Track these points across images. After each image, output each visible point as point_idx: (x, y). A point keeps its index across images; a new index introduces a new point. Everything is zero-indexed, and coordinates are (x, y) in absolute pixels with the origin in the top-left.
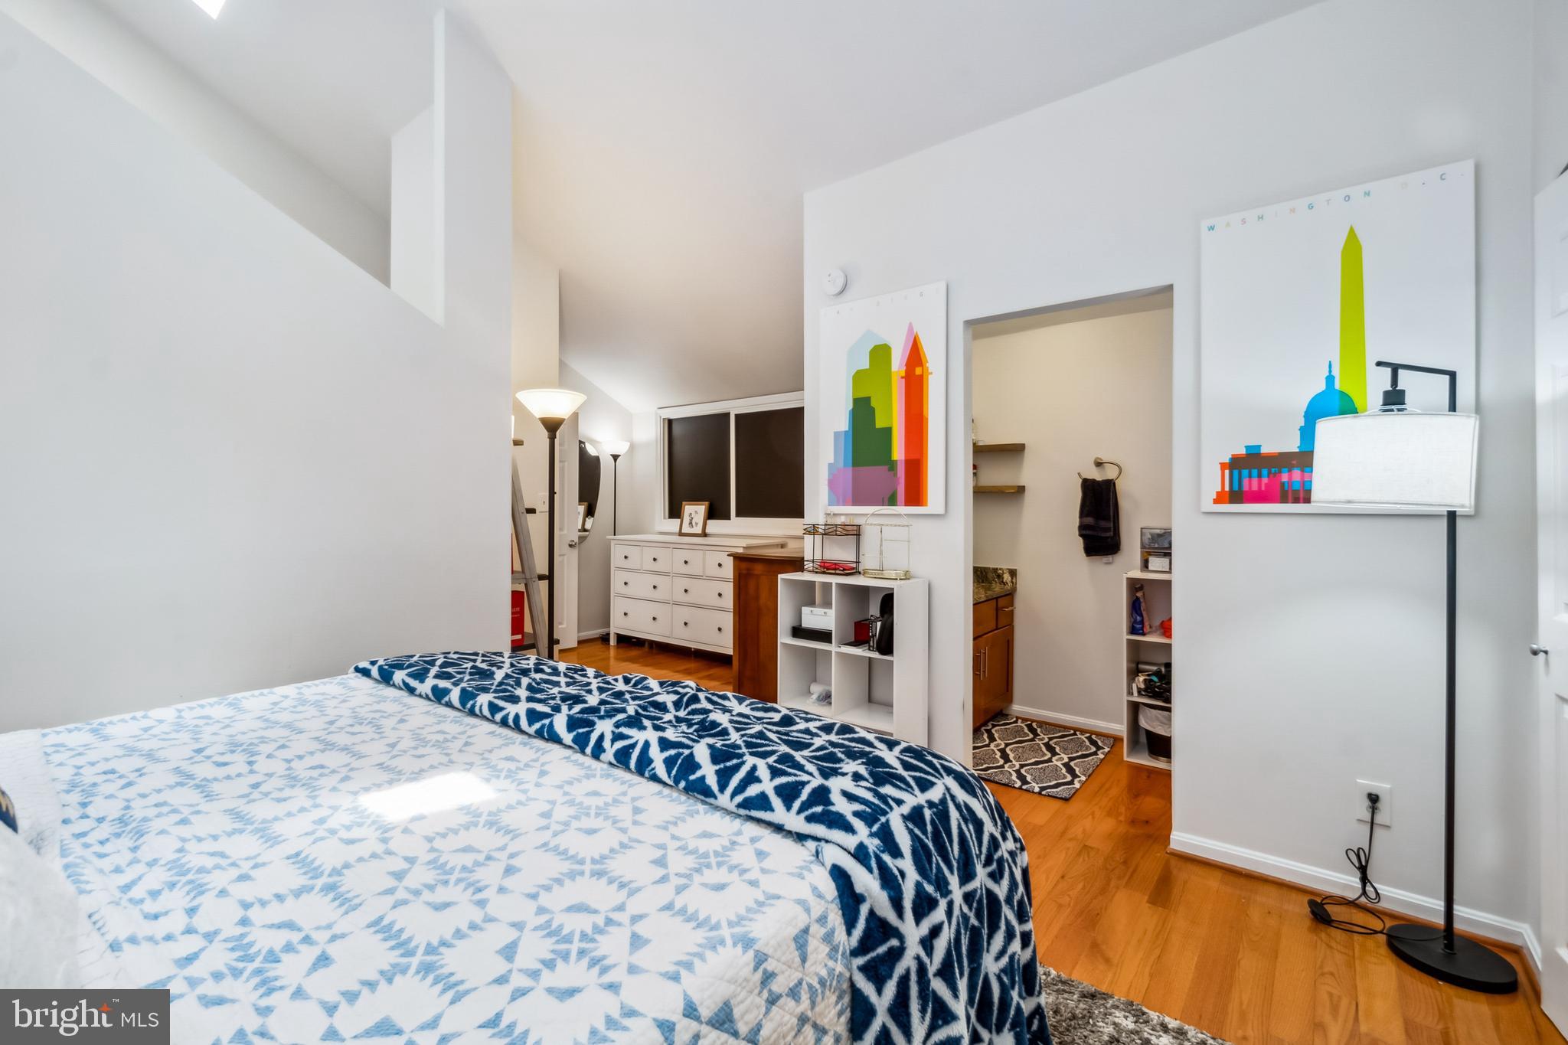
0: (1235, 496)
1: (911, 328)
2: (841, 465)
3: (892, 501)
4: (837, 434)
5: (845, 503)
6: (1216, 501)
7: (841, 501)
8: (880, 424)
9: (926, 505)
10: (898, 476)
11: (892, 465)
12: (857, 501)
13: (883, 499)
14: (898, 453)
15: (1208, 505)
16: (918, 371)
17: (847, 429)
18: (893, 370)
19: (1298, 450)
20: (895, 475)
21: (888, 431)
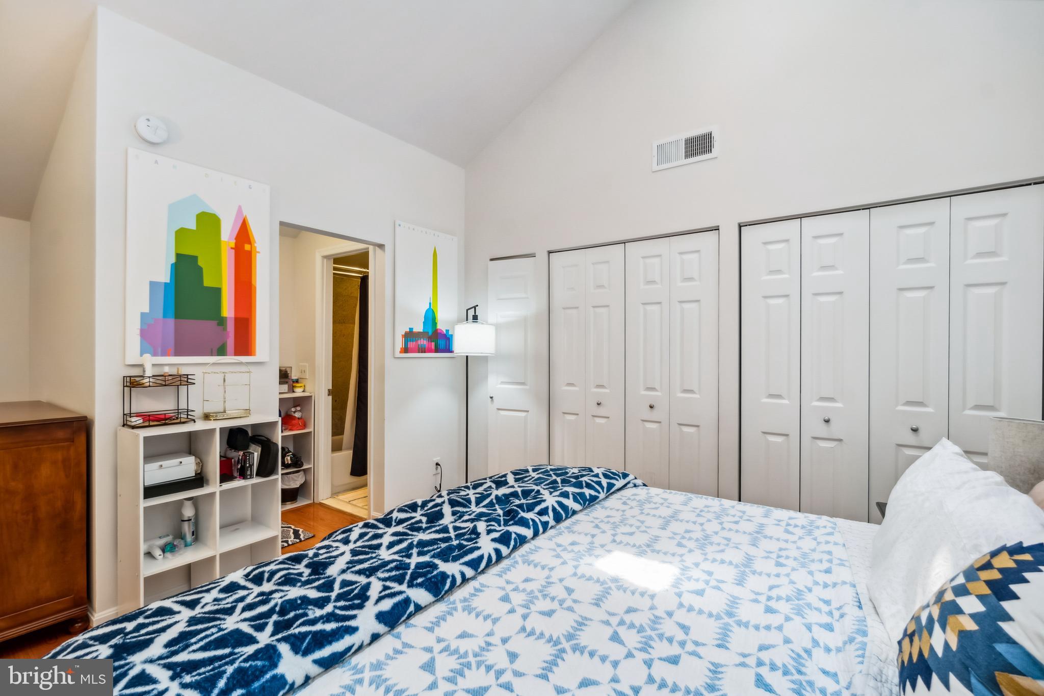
0: (406, 350)
1: (240, 210)
2: (159, 314)
3: (221, 351)
4: (153, 285)
5: (165, 353)
6: (401, 352)
7: (159, 350)
8: (208, 282)
9: (255, 355)
10: (228, 330)
11: (222, 321)
12: (179, 351)
13: (212, 350)
14: (227, 310)
15: (398, 354)
16: (247, 247)
17: (168, 281)
18: (222, 239)
19: (422, 331)
20: (225, 329)
21: (217, 292)
